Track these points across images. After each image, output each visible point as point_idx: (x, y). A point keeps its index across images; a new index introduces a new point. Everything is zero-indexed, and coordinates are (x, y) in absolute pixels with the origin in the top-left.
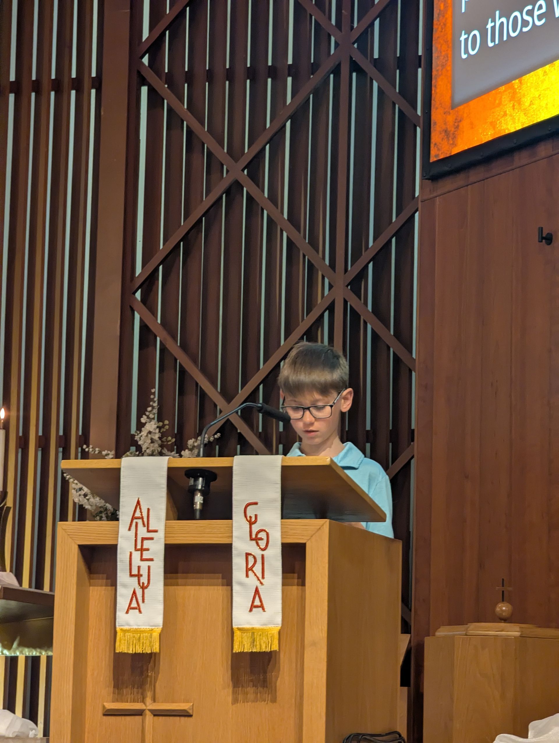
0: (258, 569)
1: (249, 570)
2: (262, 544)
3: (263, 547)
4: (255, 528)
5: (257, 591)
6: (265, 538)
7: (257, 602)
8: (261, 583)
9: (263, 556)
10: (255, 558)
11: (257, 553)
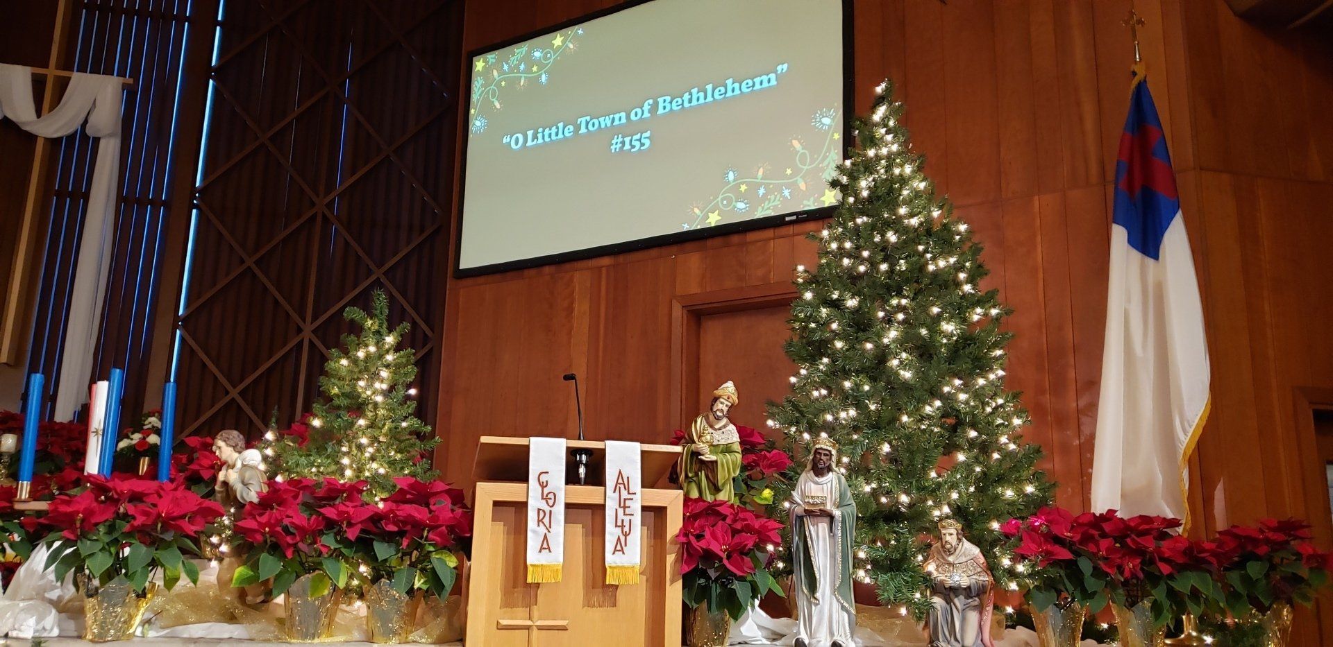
0: (546, 520)
1: (540, 521)
2: (551, 502)
3: (551, 505)
4: (546, 491)
5: (545, 537)
6: (553, 498)
7: (545, 545)
8: (549, 531)
9: (550, 511)
10: (544, 511)
11: (547, 509)
